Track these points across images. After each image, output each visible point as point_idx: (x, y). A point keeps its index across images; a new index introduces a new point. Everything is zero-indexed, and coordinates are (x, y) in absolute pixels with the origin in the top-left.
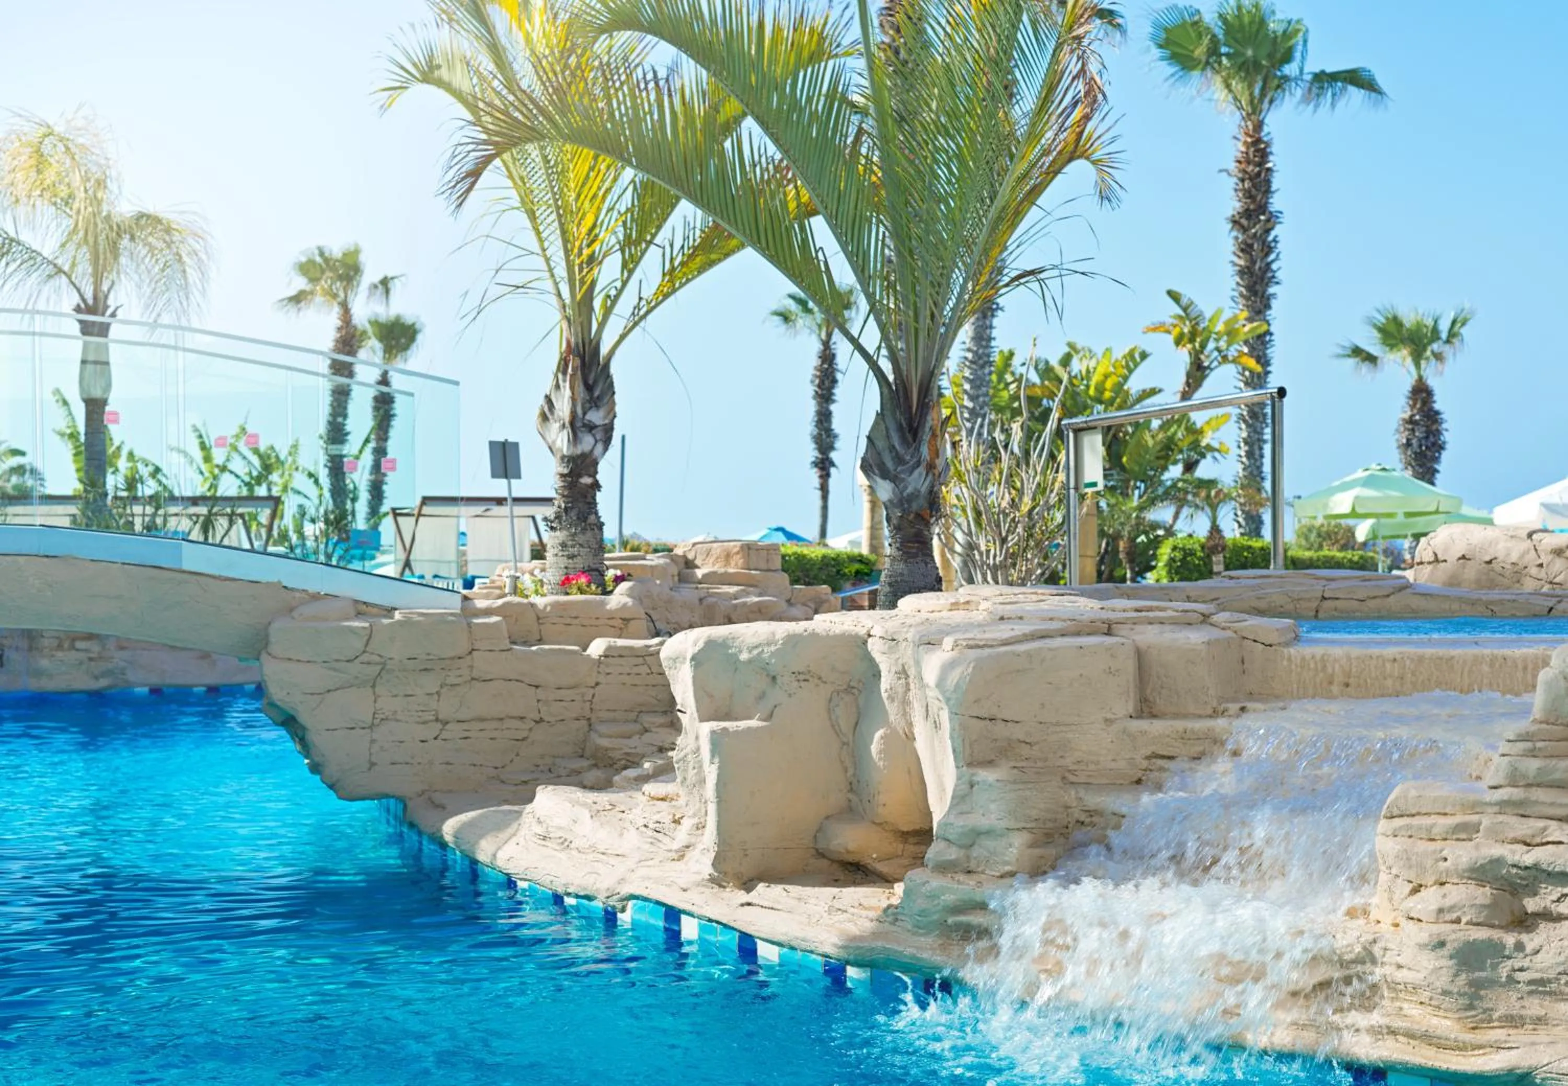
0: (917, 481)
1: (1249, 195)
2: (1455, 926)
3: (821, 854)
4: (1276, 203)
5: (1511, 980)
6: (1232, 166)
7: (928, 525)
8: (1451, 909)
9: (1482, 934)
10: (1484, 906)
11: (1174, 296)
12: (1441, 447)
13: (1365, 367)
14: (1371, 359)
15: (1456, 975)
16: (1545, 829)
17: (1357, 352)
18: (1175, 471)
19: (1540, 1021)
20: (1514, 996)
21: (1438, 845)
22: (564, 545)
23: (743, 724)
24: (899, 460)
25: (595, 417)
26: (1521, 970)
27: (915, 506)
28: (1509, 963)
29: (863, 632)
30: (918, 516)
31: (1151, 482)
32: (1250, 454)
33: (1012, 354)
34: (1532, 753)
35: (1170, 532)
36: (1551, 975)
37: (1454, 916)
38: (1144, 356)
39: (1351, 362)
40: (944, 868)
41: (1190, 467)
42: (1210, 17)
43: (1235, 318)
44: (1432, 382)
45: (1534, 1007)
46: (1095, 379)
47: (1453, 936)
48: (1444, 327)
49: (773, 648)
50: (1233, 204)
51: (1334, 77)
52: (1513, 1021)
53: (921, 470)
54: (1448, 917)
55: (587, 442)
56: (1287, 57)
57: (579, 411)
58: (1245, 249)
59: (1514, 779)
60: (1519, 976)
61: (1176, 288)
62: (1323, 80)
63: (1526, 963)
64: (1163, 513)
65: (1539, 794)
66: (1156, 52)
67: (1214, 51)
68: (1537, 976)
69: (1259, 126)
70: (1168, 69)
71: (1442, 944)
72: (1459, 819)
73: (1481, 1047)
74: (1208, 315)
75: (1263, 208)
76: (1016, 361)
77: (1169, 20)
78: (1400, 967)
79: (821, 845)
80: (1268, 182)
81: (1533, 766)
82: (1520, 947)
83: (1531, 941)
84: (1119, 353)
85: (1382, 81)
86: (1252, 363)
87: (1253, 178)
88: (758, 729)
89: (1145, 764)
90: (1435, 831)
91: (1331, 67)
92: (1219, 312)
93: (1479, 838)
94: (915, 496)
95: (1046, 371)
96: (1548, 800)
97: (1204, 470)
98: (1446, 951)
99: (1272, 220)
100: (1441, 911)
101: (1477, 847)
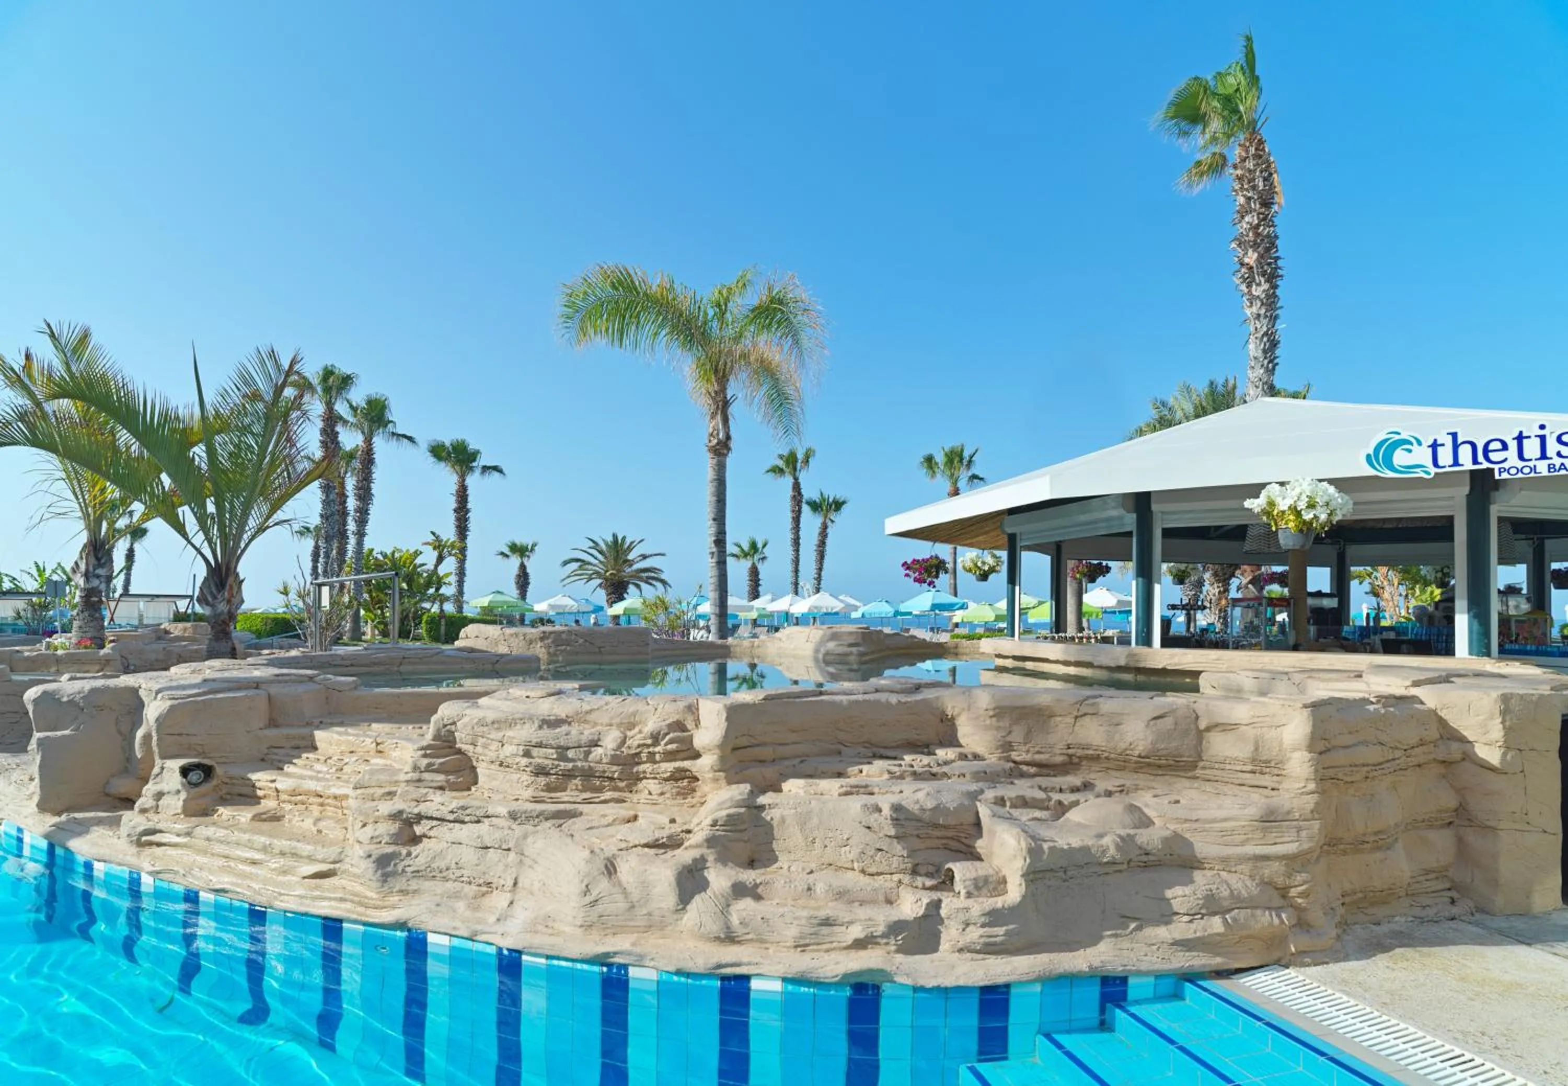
0: (222, 607)
1: (459, 502)
2: (378, 846)
3: (107, 795)
4: (469, 506)
5: (403, 871)
6: (454, 492)
7: (228, 625)
8: (377, 837)
9: (390, 849)
10: (393, 834)
11: (433, 533)
12: (529, 584)
13: (505, 559)
14: (507, 556)
15: (376, 871)
16: (427, 794)
17: (502, 554)
18: (432, 591)
19: (415, 892)
20: (404, 880)
21: (375, 803)
22: (80, 627)
23: (59, 733)
24: (215, 598)
25: (101, 572)
26: (409, 866)
27: (222, 618)
28: (403, 863)
29: (137, 685)
30: (224, 622)
31: (425, 594)
32: (459, 586)
33: (372, 550)
34: (425, 756)
35: (429, 610)
36: (423, 868)
37: (378, 840)
38: (421, 553)
39: (500, 557)
40: (143, 811)
41: (437, 589)
42: (448, 444)
43: (454, 542)
44: (526, 563)
45: (414, 884)
46: (403, 559)
47: (377, 851)
48: (530, 547)
49: (82, 695)
50: (454, 505)
51: (489, 468)
52: (404, 892)
53: (225, 602)
54: (375, 841)
55: (95, 583)
56: (474, 460)
57: (91, 569)
58: (458, 519)
59: (415, 768)
60: (407, 869)
61: (434, 530)
62: (485, 469)
63: (411, 862)
64: (427, 605)
65: (426, 776)
66: (429, 454)
67: (449, 454)
68: (416, 869)
69: (464, 480)
70: (433, 459)
71: (370, 856)
72: (387, 790)
73: (385, 907)
74: (445, 539)
75: (465, 506)
76: (374, 553)
77: (433, 444)
78: (352, 865)
79: (107, 791)
80: (466, 499)
81: (425, 761)
82: (409, 854)
83: (415, 850)
84: (412, 551)
85: (504, 470)
86: (460, 556)
87: (461, 497)
88: (69, 736)
89: (266, 751)
90: (376, 795)
91: (488, 464)
92: (449, 540)
93: (396, 799)
94: (222, 613)
95: (385, 556)
96: (430, 778)
97: (443, 590)
98: (371, 859)
99: (468, 511)
100: (372, 838)
101: (393, 804)
